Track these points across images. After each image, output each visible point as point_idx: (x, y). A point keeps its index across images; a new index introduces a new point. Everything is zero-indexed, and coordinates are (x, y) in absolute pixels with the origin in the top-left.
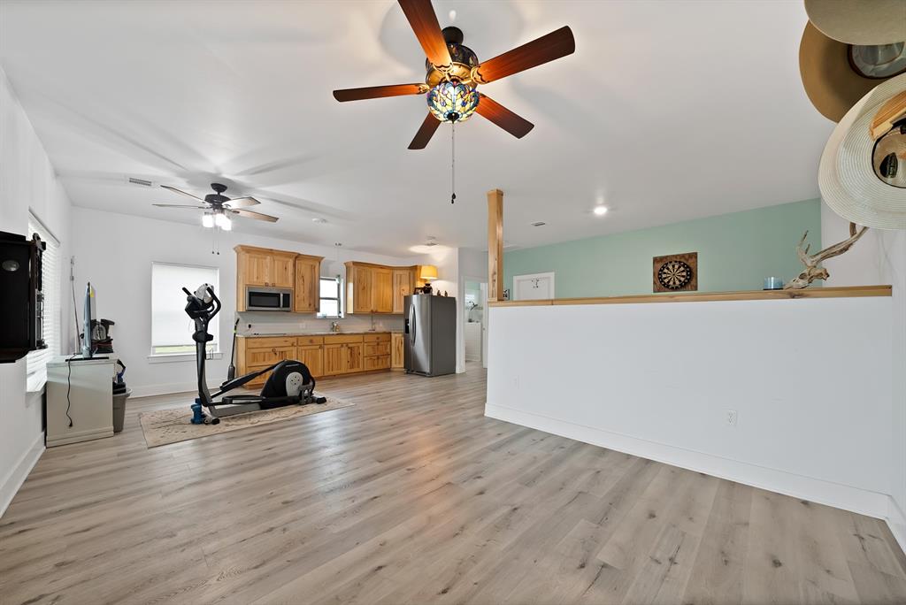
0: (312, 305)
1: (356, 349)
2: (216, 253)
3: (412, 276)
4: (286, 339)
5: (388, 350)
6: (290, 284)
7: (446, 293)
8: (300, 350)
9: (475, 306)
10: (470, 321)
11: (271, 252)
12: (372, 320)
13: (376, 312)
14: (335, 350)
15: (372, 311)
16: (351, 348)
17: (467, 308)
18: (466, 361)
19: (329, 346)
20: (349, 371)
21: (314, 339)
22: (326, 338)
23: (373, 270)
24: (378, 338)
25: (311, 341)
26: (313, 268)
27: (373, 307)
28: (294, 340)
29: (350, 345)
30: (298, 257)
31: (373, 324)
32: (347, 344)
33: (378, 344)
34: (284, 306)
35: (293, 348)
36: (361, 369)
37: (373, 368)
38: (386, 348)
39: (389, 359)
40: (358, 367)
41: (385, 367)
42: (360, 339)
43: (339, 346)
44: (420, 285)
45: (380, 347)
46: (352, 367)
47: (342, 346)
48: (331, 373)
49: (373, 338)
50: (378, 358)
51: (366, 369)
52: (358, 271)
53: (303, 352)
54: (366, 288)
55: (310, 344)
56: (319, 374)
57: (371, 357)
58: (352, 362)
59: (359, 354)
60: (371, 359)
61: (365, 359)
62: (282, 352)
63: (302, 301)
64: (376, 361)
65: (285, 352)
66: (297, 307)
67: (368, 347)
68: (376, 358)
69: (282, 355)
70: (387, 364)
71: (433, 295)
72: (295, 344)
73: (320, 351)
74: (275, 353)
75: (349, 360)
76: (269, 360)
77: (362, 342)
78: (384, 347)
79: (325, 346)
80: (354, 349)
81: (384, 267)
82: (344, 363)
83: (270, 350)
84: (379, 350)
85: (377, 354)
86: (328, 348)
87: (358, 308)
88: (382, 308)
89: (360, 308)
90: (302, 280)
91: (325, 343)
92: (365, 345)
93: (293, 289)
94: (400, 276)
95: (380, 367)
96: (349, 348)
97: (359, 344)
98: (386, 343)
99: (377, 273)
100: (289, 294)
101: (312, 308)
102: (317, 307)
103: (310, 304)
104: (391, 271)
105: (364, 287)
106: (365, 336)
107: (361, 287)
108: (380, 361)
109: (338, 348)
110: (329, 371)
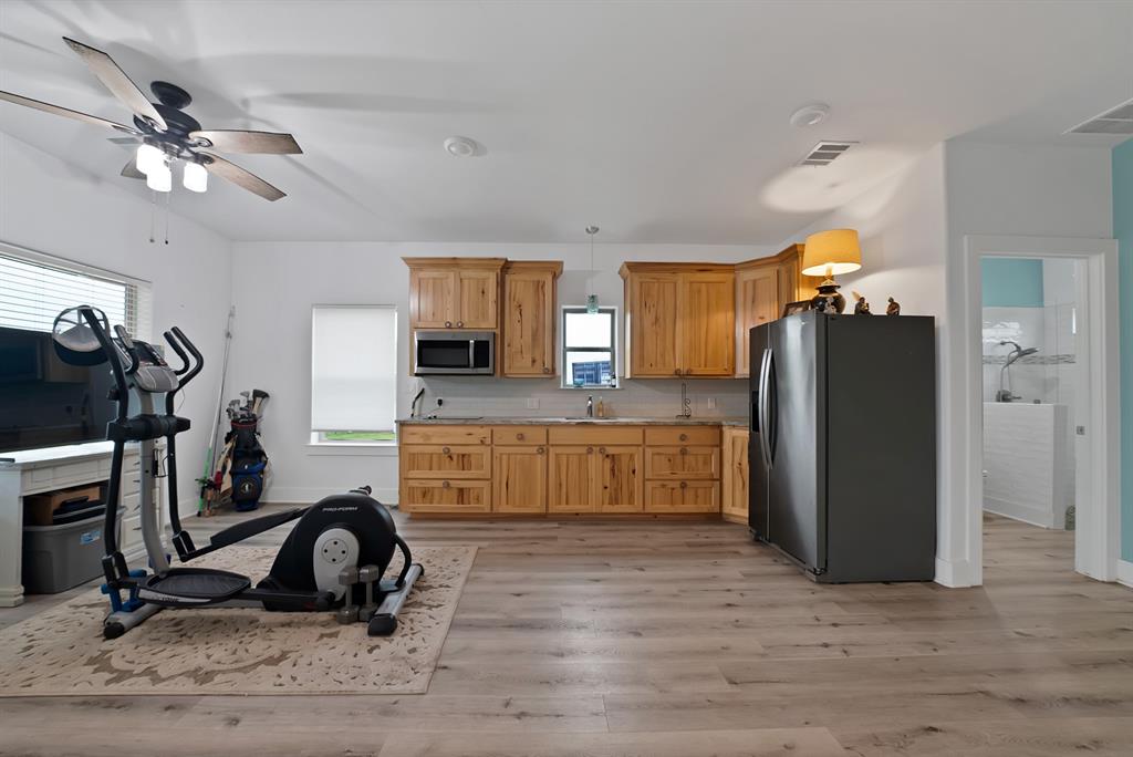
0: (539, 362)
1: (625, 460)
3: (784, 276)
4: (471, 430)
5: (714, 468)
6: (489, 323)
7: (894, 305)
8: (496, 454)
9: (1022, 353)
10: (1004, 397)
11: (454, 263)
12: (684, 392)
13: (689, 374)
14: (574, 460)
15: (677, 372)
16: (613, 457)
17: (991, 361)
18: (987, 518)
19: (559, 450)
20: (607, 508)
21: (528, 432)
22: (552, 430)
23: (681, 278)
24: (683, 438)
25: (521, 437)
26: (539, 286)
27: (680, 365)
28: (486, 432)
29: (610, 451)
30: (507, 266)
31: (686, 402)
32: (602, 448)
33: (684, 452)
34: (476, 366)
35: (482, 448)
36: (636, 507)
37: (671, 509)
38: (707, 462)
39: (714, 493)
40: (631, 502)
41: (704, 508)
42: (635, 436)
43: (584, 450)
44: (805, 294)
45: (687, 457)
46: (615, 500)
47: (590, 451)
48: (563, 508)
49: (673, 437)
50: (684, 486)
51: (649, 509)
52: (641, 283)
53: (504, 457)
54: (661, 320)
55: (519, 443)
56: (536, 507)
57: (665, 483)
58: (616, 490)
59: (634, 472)
60: (664, 486)
61: (649, 485)
62: (463, 456)
63: (519, 356)
64: (678, 492)
65: (469, 455)
66: (506, 366)
67: (656, 457)
68: (677, 484)
69: (464, 461)
70: (710, 503)
71: (844, 313)
72: (488, 441)
73: (540, 460)
74: (451, 457)
75: (608, 485)
76: (440, 469)
77: (639, 445)
78: (701, 459)
79: (551, 449)
80: (620, 460)
81: (709, 267)
82: (595, 489)
83: (440, 450)
84: (686, 466)
85: (681, 477)
86: (557, 455)
87: (642, 365)
88: (706, 366)
89: (647, 365)
90: (518, 313)
91: (550, 443)
92: (649, 451)
93: (498, 331)
94: (755, 282)
95: (689, 508)
96: (607, 456)
97: (633, 449)
98: (707, 451)
99: (691, 283)
100: (488, 342)
101: (538, 368)
102: (548, 365)
103: (534, 361)
104: (732, 276)
105: (657, 319)
106: (647, 431)
107: (649, 319)
108: (689, 494)
109: (580, 455)
110: (560, 504)
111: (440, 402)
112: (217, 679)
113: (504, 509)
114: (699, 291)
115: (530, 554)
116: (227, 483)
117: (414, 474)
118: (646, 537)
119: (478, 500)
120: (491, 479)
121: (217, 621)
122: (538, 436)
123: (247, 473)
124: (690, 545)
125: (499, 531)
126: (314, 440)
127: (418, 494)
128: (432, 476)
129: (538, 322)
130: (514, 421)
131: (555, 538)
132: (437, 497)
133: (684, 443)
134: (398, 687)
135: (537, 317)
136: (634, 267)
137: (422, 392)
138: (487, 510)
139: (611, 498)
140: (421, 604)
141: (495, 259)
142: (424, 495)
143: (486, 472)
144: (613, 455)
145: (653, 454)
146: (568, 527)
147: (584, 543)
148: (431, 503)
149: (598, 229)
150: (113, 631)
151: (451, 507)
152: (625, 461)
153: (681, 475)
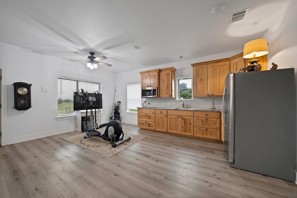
0: (168, 94)
2: (91, 77)
4: (151, 110)
5: (218, 125)
6: (156, 85)
8: (156, 116)
11: (149, 71)
12: (213, 101)
13: (213, 95)
15: (208, 95)
20: (183, 133)
21: (163, 111)
22: (168, 111)
23: (209, 66)
24: (206, 115)
25: (161, 112)
27: (210, 92)
28: (154, 111)
29: (184, 117)
30: (160, 71)
32: (181, 117)
33: (207, 119)
34: (153, 95)
35: (153, 115)
36: (191, 134)
37: (202, 136)
38: (215, 123)
39: (218, 133)
40: (190, 132)
41: (214, 137)
43: (176, 117)
45: (208, 121)
46: (185, 131)
47: (178, 117)
48: (171, 131)
49: (203, 115)
50: (207, 130)
51: (195, 135)
52: (196, 69)
53: (158, 117)
54: (203, 80)
55: (161, 114)
56: (165, 130)
57: (201, 128)
58: (185, 128)
59: (191, 124)
60: (200, 129)
61: (195, 128)
62: (149, 116)
63: (164, 92)
64: (205, 132)
65: (150, 116)
66: (161, 95)
67: (198, 120)
68: (204, 129)
69: (149, 117)
70: (216, 136)
71: (261, 70)
72: (154, 113)
73: (166, 118)
74: (147, 116)
75: (183, 127)
76: (145, 119)
77: (192, 116)
78: (213, 122)
79: (168, 116)
80: (187, 120)
81: (220, 61)
82: (180, 127)
83: (144, 114)
84: (208, 124)
85: (206, 127)
86: (170, 117)
87: (197, 93)
88: (219, 93)
89: (198, 93)
90: (163, 82)
91: (168, 114)
92: (195, 118)
93: (158, 87)
94: (237, 63)
95: (208, 137)
96: (183, 119)
97: (190, 118)
98: (215, 120)
99: (213, 67)
100: (156, 89)
101: (168, 95)
102: (170, 94)
103: (167, 93)
104: (229, 62)
105: (201, 79)
106: (195, 113)
107: (199, 80)
108: (209, 133)
109: (176, 118)
110: (171, 130)
111: (149, 104)
112: (90, 147)
113: (158, 129)
114: (216, 69)
115: (155, 140)
116: (113, 118)
117: (140, 119)
118: (190, 142)
119: (152, 127)
120: (155, 122)
121: (97, 139)
122: (165, 112)
123: (117, 116)
124: (200, 147)
125: (155, 134)
126: (128, 111)
127: (141, 124)
128: (144, 120)
129: (168, 83)
130: (159, 108)
131: (165, 138)
132: (144, 125)
133: (206, 117)
134: (107, 155)
135: (168, 82)
136: (194, 65)
137: (146, 101)
138: (154, 129)
139: (184, 130)
140: (125, 144)
141: (157, 69)
142: (142, 124)
143: (153, 120)
144: (185, 119)
145: (196, 119)
146: (172, 136)
147: (171, 141)
148: (143, 126)
149: (182, 57)
150: (85, 138)
151: (147, 127)
152: (188, 120)
153: (206, 126)
